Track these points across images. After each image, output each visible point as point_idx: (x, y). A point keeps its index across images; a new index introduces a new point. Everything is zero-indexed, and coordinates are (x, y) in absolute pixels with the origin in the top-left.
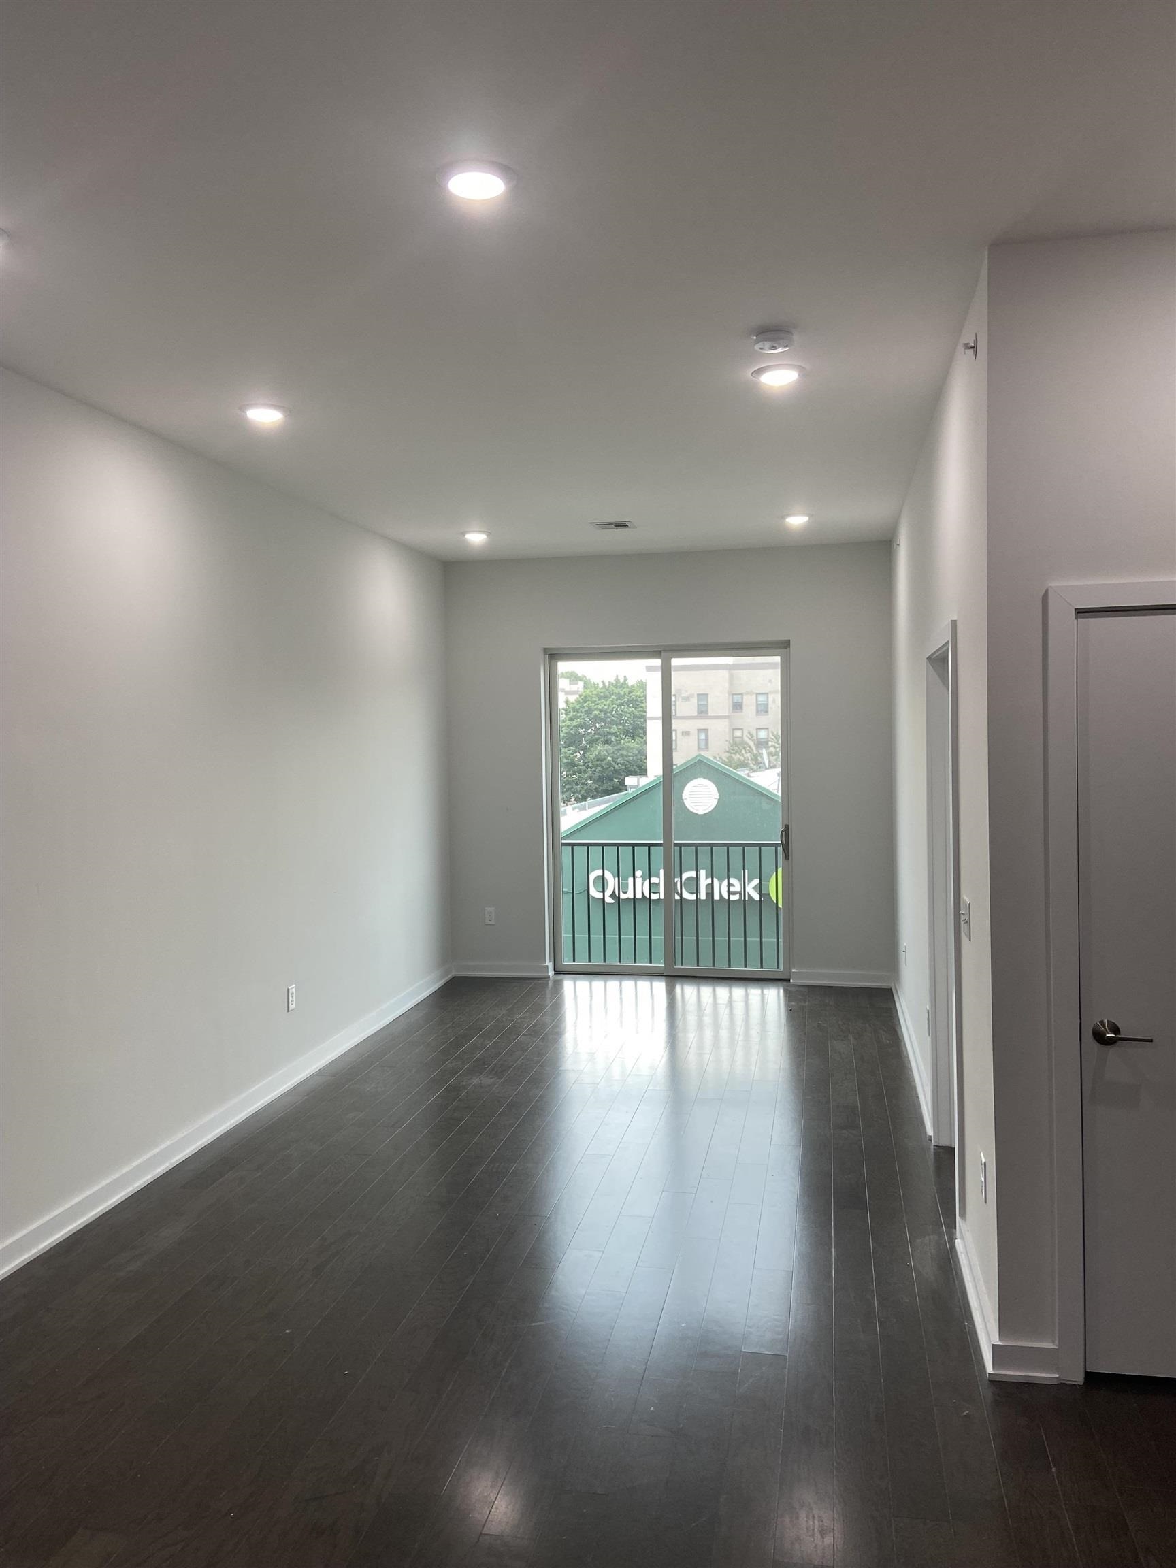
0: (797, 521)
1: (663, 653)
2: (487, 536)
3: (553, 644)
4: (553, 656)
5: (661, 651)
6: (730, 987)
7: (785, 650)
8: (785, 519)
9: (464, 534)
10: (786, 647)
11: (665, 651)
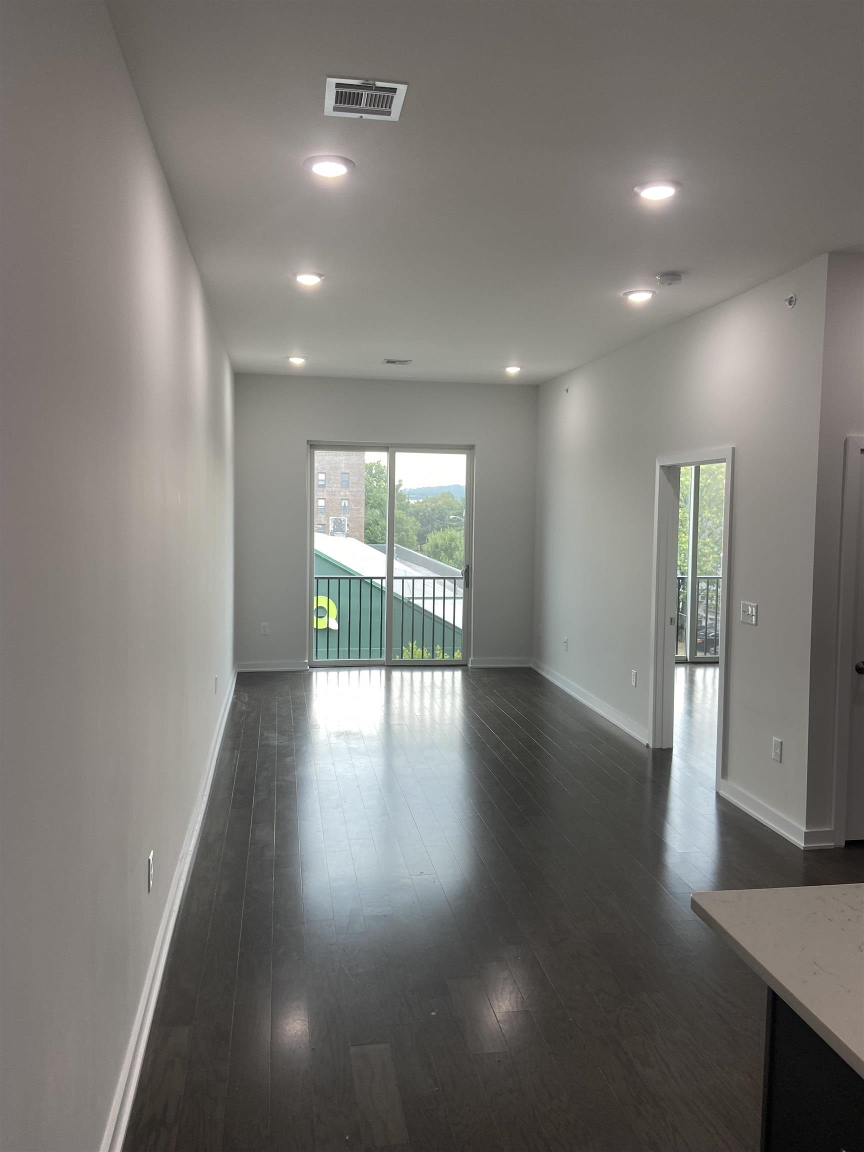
0: (513, 370)
1: (390, 449)
2: (305, 360)
3: (316, 437)
4: (314, 446)
5: (388, 447)
6: (443, 671)
7: (470, 451)
8: (505, 369)
9: (288, 358)
10: (471, 449)
11: (391, 447)
